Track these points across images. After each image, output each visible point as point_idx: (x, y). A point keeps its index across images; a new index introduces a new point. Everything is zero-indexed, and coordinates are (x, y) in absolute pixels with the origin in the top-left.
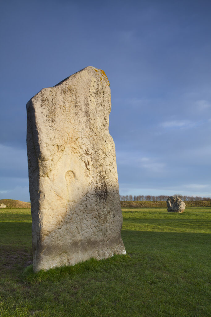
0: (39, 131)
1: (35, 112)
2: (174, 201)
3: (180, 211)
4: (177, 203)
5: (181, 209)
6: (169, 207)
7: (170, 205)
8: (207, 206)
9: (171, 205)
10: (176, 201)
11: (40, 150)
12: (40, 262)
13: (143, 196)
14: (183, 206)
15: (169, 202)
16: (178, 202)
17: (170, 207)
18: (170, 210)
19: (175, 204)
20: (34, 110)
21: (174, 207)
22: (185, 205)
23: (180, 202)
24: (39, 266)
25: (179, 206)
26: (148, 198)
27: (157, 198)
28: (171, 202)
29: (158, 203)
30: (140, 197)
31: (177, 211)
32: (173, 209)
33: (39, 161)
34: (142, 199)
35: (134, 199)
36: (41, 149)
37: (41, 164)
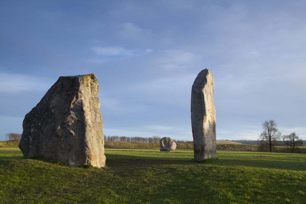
0: (205, 104)
1: (204, 96)
2: (167, 141)
3: (172, 150)
5: (173, 149)
6: (161, 146)
7: (163, 145)
8: (184, 148)
12: (204, 156)
13: (117, 137)
14: (174, 146)
15: (162, 142)
16: (170, 143)
17: (162, 147)
18: (163, 150)
19: (168, 144)
21: (166, 147)
22: (176, 146)
23: (172, 142)
25: (171, 146)
26: (123, 138)
27: (132, 139)
28: (164, 142)
29: (137, 144)
30: (115, 138)
31: (169, 151)
32: (165, 148)
33: (204, 116)
34: (116, 140)
35: (107, 140)
36: (206, 111)
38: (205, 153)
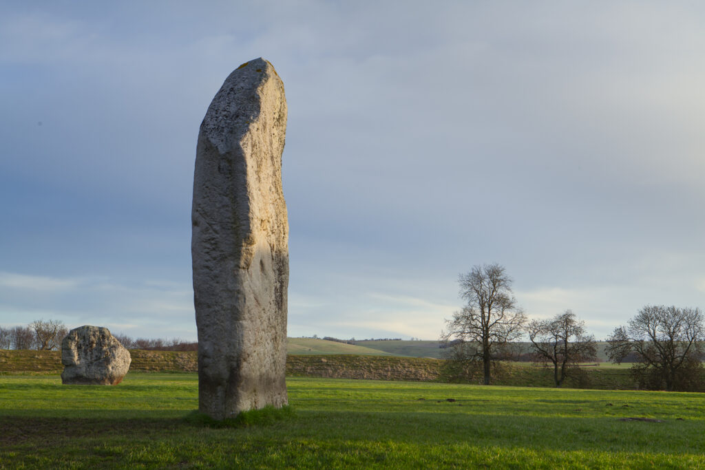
0: (250, 198)
1: (246, 166)
2: (93, 342)
3: (111, 379)
4: (100, 351)
5: (116, 373)
6: (69, 365)
7: (76, 358)
8: (162, 371)
9: (79, 359)
10: (100, 344)
11: (249, 226)
12: (239, 401)
14: (121, 363)
15: (73, 347)
16: (105, 348)
17: (73, 365)
18: (75, 378)
19: (96, 353)
20: (246, 163)
21: (89, 365)
22: (130, 360)
23: (114, 347)
24: (238, 406)
25: (108, 361)
28: (79, 348)
31: (98, 382)
32: (83, 372)
33: (243, 244)
36: (251, 225)
37: (246, 249)
38: (243, 389)
